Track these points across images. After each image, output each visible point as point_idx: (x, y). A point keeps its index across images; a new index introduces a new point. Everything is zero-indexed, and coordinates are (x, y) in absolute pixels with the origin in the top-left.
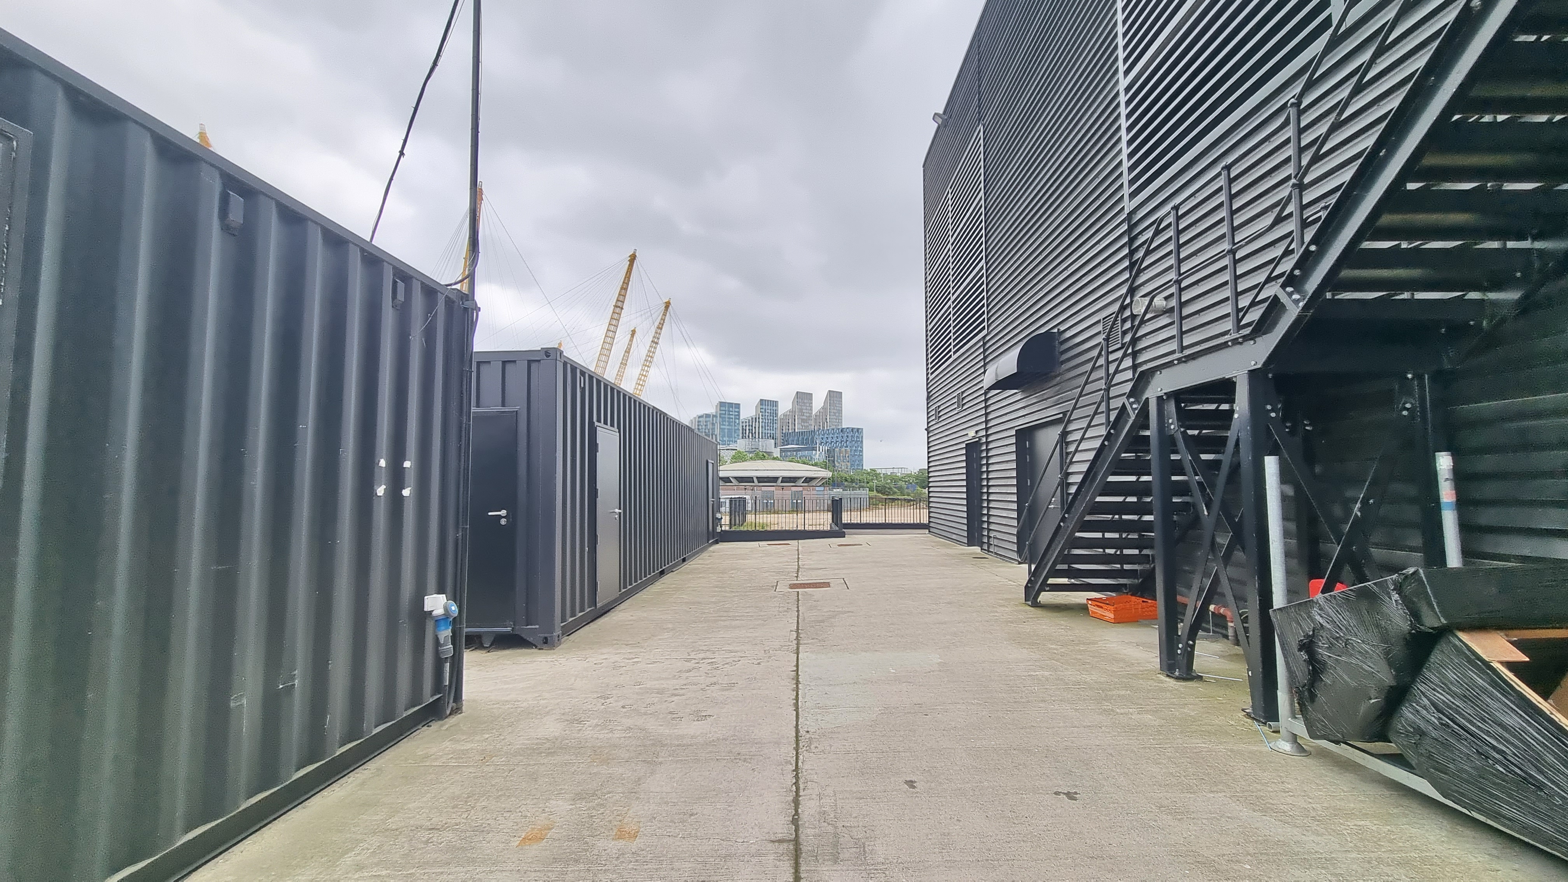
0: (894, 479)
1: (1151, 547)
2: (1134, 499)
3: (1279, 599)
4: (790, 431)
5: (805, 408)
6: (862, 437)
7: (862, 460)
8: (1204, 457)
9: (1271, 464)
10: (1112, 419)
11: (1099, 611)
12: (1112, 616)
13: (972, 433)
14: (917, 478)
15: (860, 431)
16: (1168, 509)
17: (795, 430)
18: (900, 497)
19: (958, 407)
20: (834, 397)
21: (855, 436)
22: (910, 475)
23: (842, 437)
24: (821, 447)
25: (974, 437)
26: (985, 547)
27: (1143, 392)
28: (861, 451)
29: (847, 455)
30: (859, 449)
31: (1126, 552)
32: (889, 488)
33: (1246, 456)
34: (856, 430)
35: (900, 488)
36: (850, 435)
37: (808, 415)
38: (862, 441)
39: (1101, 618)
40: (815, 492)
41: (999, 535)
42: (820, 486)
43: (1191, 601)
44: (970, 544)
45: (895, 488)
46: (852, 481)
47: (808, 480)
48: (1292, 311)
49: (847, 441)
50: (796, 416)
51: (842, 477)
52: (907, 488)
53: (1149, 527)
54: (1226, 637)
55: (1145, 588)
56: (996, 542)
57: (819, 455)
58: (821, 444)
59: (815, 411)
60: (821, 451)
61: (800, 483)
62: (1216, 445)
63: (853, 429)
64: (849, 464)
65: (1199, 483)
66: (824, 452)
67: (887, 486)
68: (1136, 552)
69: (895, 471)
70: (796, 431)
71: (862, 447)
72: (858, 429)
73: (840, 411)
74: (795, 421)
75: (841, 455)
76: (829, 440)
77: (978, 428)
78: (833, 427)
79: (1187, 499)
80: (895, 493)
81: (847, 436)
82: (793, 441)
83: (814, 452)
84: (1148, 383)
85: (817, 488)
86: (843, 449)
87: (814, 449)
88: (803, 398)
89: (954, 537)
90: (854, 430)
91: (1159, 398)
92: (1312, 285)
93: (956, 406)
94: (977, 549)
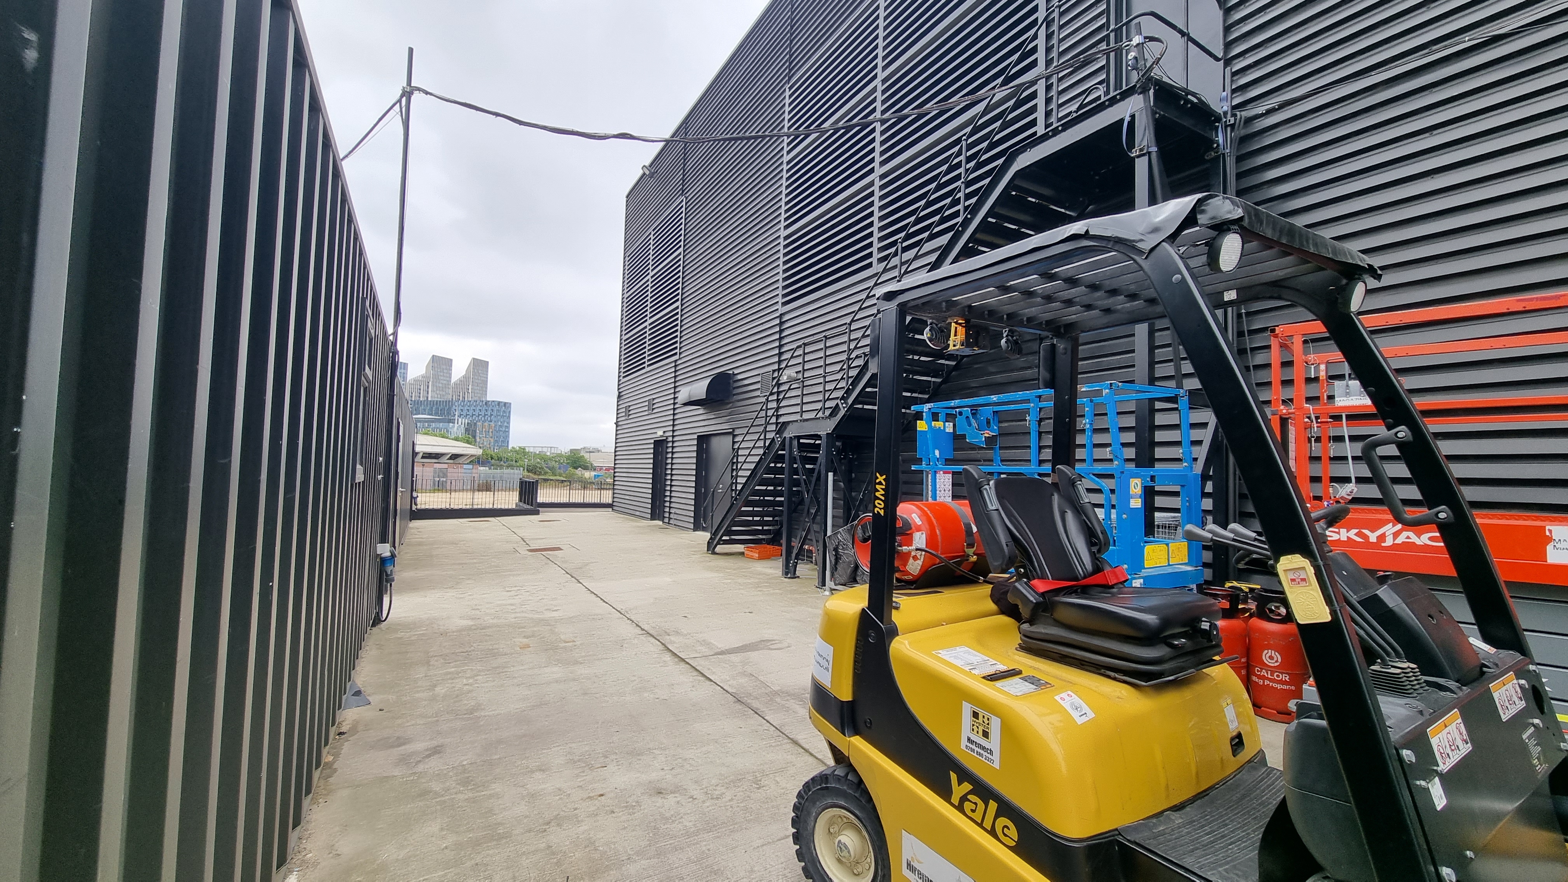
0: (543, 457)
1: (780, 516)
2: (772, 488)
3: (829, 533)
4: (421, 399)
5: (442, 374)
6: (510, 412)
7: (508, 436)
8: (807, 466)
9: (831, 475)
10: (767, 445)
11: (751, 554)
12: (757, 555)
13: (660, 433)
14: (568, 458)
15: (507, 405)
16: (792, 494)
17: (427, 398)
18: (551, 478)
19: (648, 410)
20: (479, 367)
21: (503, 410)
22: (560, 455)
23: (486, 410)
24: (460, 420)
25: (661, 436)
26: (666, 520)
27: (783, 432)
28: (508, 427)
29: (491, 430)
30: (506, 424)
31: (765, 519)
32: (540, 468)
33: (823, 472)
34: (503, 404)
35: (552, 469)
36: (495, 409)
37: (445, 382)
38: (509, 417)
39: (751, 558)
40: (463, 471)
41: (678, 511)
42: (468, 464)
43: (796, 544)
44: (652, 518)
45: (547, 467)
46: (500, 459)
47: (454, 457)
48: (842, 413)
49: (491, 415)
50: (430, 383)
51: (487, 455)
52: (560, 468)
53: (780, 504)
54: (812, 562)
55: (775, 540)
56: (676, 517)
57: (458, 427)
58: (460, 416)
59: (454, 379)
60: (460, 423)
61: (444, 459)
62: (814, 461)
63: (499, 403)
64: (492, 440)
65: (805, 480)
66: (463, 426)
67: (538, 465)
68: (771, 519)
69: (545, 450)
70: (429, 399)
71: (509, 423)
72: (505, 404)
73: (485, 382)
74: (428, 388)
75: (484, 430)
76: (470, 413)
77: (665, 429)
78: (475, 399)
79: (799, 489)
80: (546, 473)
81: (492, 410)
82: (425, 410)
83: (451, 424)
84: (786, 428)
85: (465, 466)
86: (486, 424)
87: (452, 421)
88: (440, 364)
89: (638, 513)
90: (501, 404)
91: (791, 438)
92: (850, 401)
93: (646, 408)
94: (660, 523)
